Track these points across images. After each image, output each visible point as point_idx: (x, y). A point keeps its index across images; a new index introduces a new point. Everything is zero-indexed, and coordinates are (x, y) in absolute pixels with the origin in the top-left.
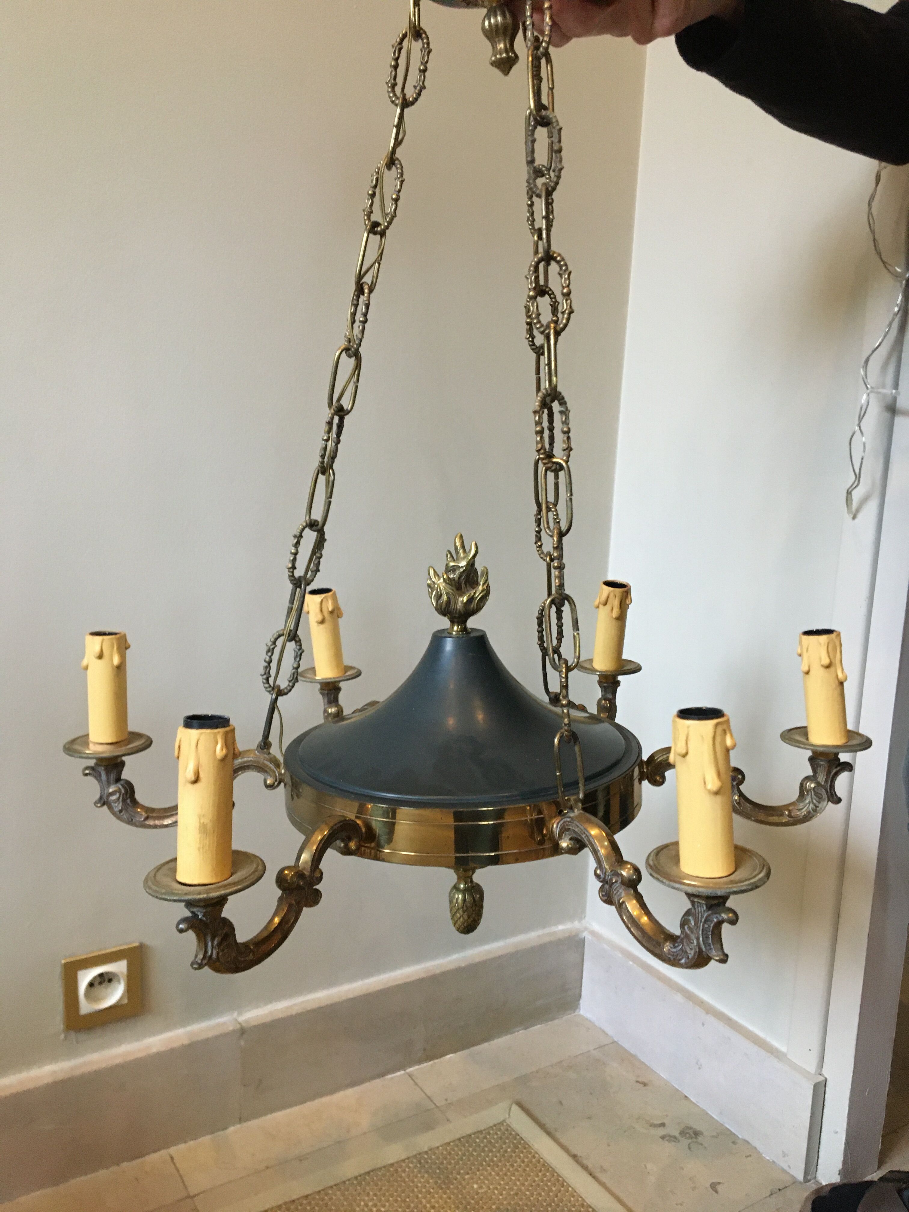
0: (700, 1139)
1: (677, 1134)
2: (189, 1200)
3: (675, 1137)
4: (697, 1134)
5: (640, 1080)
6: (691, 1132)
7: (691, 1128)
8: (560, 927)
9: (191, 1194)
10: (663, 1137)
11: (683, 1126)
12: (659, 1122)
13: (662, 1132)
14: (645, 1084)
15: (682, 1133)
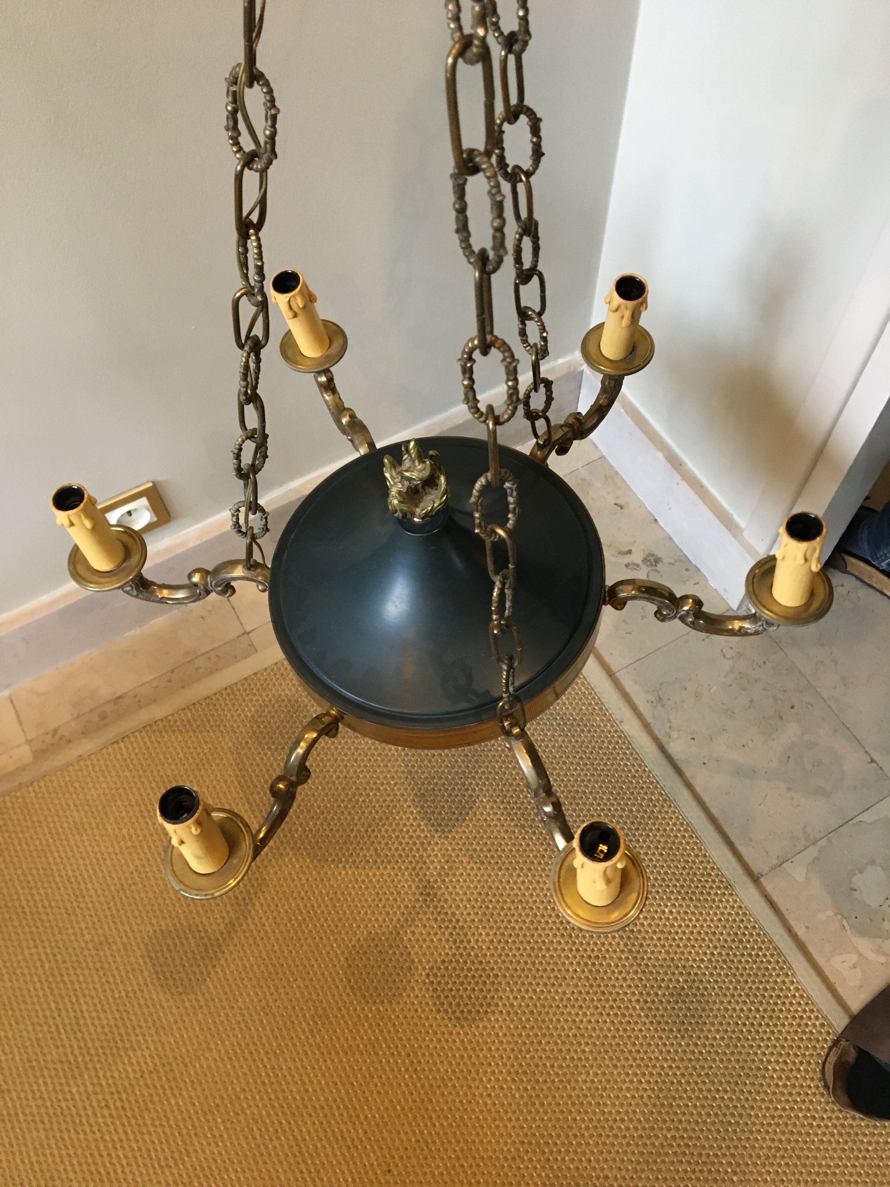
0: (659, 567)
1: (640, 563)
2: (246, 636)
3: (638, 565)
4: (657, 561)
5: (619, 501)
6: (652, 559)
7: (653, 555)
8: (560, 361)
9: (248, 630)
10: (627, 566)
11: (647, 552)
12: (627, 549)
13: (628, 559)
14: (622, 507)
15: (645, 560)
